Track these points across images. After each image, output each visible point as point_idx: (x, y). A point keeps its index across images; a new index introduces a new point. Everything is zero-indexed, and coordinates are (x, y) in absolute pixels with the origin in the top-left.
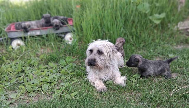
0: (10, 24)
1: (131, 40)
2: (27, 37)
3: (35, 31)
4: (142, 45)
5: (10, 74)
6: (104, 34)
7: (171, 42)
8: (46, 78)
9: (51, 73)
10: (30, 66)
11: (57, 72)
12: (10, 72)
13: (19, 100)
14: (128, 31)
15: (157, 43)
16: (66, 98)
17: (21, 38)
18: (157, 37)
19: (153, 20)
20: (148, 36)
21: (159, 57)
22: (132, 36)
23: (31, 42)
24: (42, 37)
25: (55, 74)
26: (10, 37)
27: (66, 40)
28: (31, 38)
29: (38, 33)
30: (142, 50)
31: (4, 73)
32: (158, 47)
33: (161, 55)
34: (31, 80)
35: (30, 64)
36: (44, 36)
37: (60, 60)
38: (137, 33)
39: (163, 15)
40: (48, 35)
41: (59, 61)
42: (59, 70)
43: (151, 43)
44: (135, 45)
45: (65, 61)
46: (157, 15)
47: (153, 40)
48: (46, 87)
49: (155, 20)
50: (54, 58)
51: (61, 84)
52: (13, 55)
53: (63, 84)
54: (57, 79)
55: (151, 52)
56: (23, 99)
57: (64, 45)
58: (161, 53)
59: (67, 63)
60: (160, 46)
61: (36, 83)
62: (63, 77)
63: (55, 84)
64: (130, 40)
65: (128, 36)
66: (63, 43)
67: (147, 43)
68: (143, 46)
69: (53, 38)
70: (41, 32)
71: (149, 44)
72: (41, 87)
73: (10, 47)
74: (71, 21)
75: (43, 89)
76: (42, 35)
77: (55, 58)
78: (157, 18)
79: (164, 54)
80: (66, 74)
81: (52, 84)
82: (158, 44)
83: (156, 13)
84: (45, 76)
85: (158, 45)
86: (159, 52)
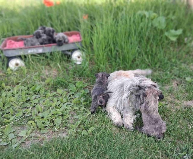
0: (6, 39)
1: (147, 60)
2: (28, 55)
3: (37, 48)
4: (157, 65)
5: (14, 104)
6: (118, 53)
7: (188, 61)
8: (57, 110)
9: (61, 102)
10: (35, 92)
11: (68, 101)
12: (14, 103)
13: (31, 138)
14: (143, 49)
15: (173, 63)
16: (84, 135)
17: (20, 57)
18: (173, 55)
19: (169, 37)
20: (164, 55)
21: (176, 80)
22: (147, 56)
23: (33, 62)
24: (45, 55)
25: (66, 104)
26: (7, 56)
27: (74, 59)
28: (33, 57)
29: (40, 51)
30: (157, 71)
31: (6, 104)
32: (175, 67)
33: (178, 77)
34: (39, 112)
35: (34, 91)
36: (48, 55)
37: (70, 85)
38: (152, 52)
39: (179, 32)
40: (52, 53)
41: (68, 86)
42: (69, 98)
43: (167, 63)
44: (150, 65)
45: (75, 86)
46: (173, 31)
47: (169, 59)
48: (58, 121)
49: (171, 36)
50: (62, 83)
51: (75, 117)
52: (13, 79)
53: (77, 117)
54: (70, 110)
55: (167, 74)
56: (34, 137)
57: (72, 65)
58: (178, 76)
59: (78, 88)
60: (176, 66)
61: (47, 117)
62: (76, 108)
63: (68, 117)
64: (145, 60)
65: (142, 55)
66: (70, 63)
67: (163, 63)
68: (159, 67)
69: (58, 57)
70: (44, 50)
71: (165, 64)
72: (53, 122)
73: (8, 70)
74: (78, 35)
75: (55, 123)
76: (44, 53)
77: (64, 83)
78: (173, 35)
79: (181, 76)
80: (79, 104)
81: (65, 117)
82: (175, 64)
83: (172, 29)
84: (55, 107)
85: (174, 66)
86: (175, 74)
